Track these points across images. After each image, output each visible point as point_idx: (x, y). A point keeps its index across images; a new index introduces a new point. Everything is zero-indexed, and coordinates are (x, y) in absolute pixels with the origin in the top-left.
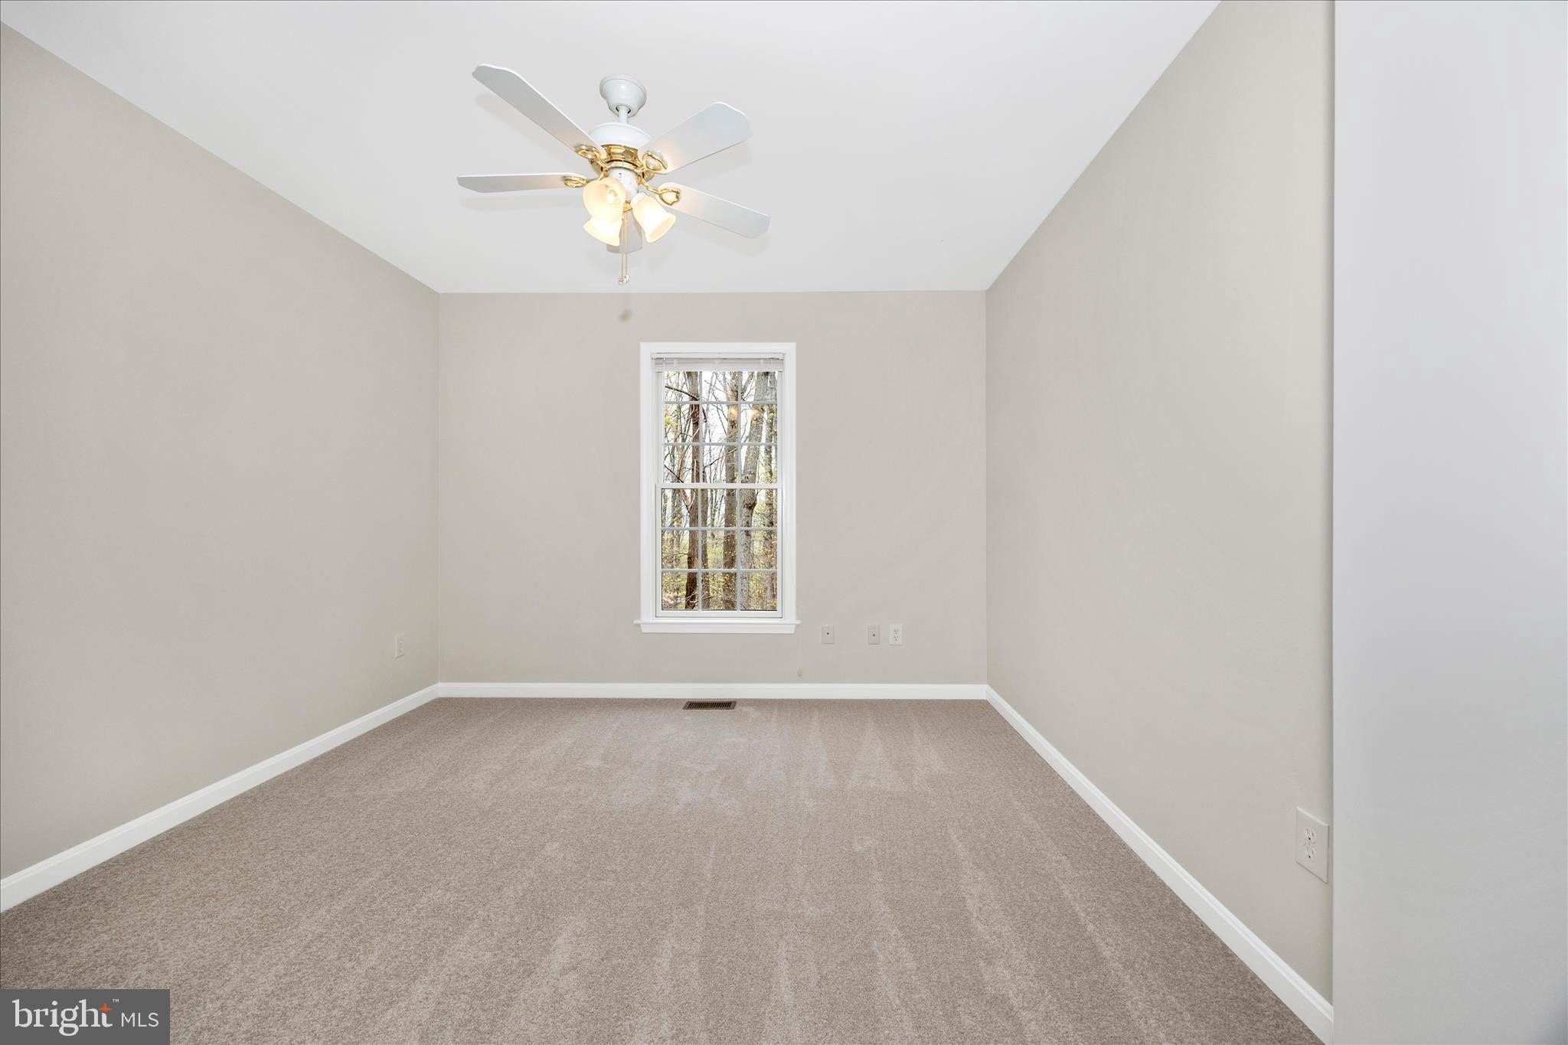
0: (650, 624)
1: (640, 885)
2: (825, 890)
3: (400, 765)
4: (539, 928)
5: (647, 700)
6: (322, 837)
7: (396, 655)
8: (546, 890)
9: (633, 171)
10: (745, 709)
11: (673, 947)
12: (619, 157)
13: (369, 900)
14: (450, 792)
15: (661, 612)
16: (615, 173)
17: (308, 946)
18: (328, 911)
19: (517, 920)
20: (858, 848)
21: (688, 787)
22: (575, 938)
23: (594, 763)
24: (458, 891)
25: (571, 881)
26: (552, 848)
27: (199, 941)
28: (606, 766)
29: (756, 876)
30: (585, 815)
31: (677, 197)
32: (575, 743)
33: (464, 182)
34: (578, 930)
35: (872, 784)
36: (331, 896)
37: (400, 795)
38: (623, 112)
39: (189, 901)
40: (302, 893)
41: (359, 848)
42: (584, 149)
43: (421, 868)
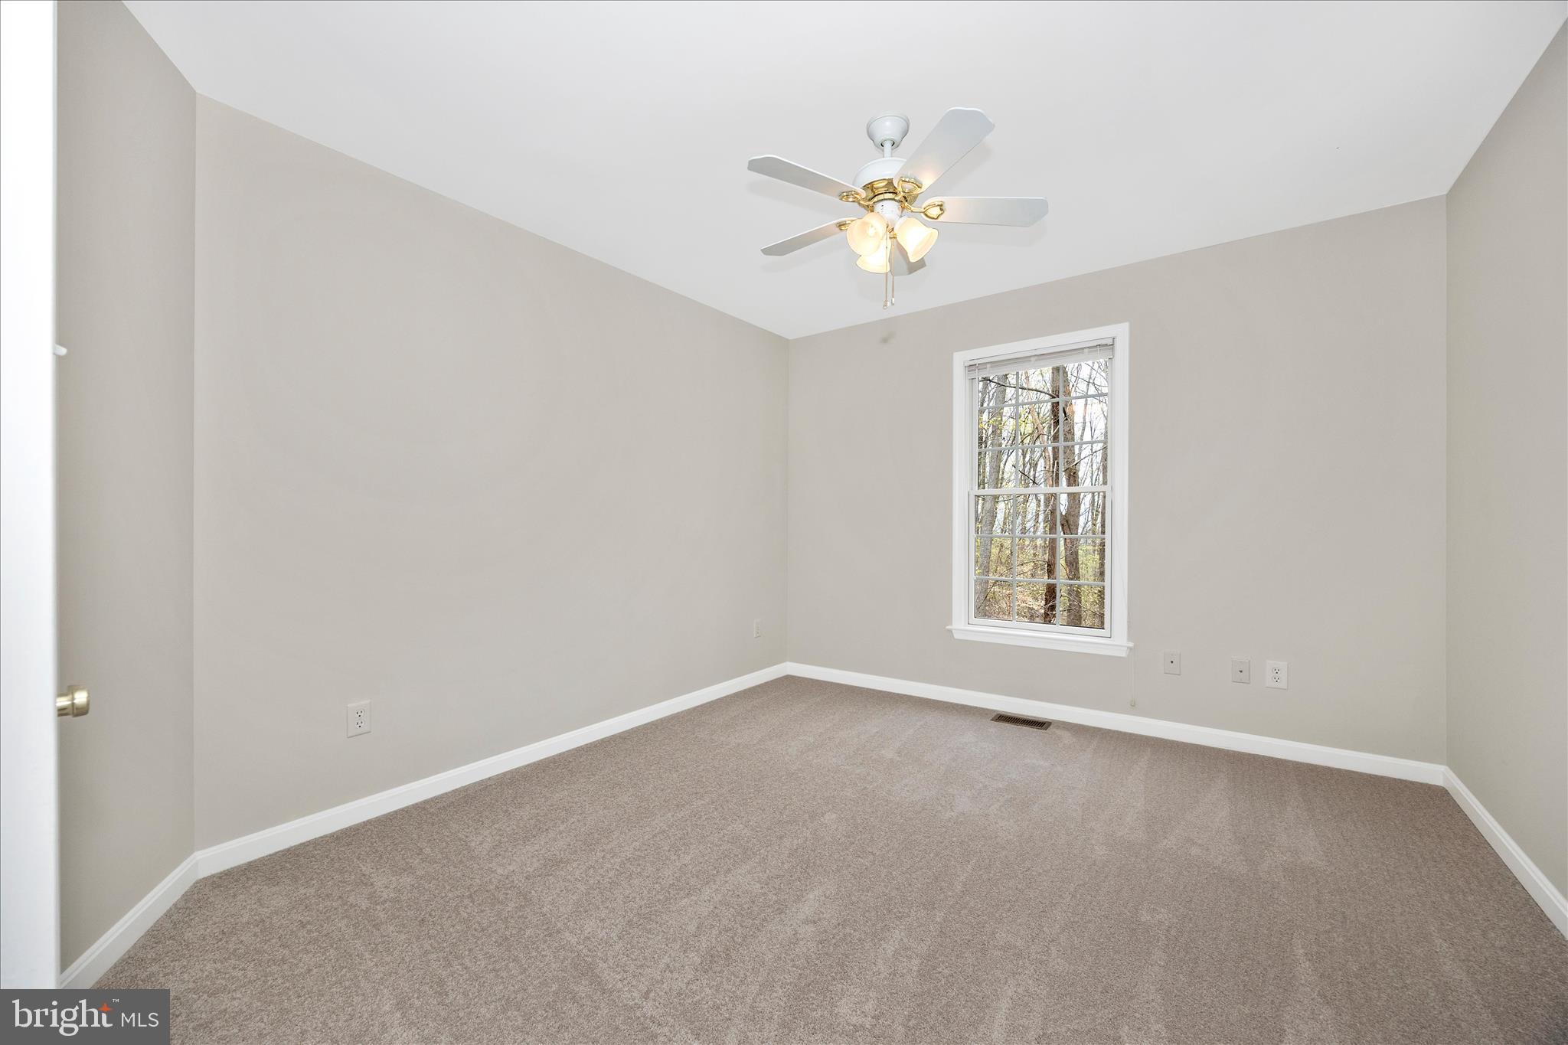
0: (961, 630)
1: (891, 874)
2: (1084, 948)
3: (745, 722)
4: (799, 879)
5: (957, 705)
6: (684, 763)
7: (755, 636)
8: (814, 851)
9: (894, 199)
10: (1059, 732)
11: (902, 940)
12: (882, 190)
13: (697, 816)
14: (771, 752)
15: (973, 620)
16: (878, 207)
17: (654, 836)
18: (673, 816)
19: (786, 866)
20: (1145, 917)
21: (969, 797)
22: (823, 898)
23: (889, 754)
24: (753, 830)
25: (836, 849)
26: (830, 817)
27: (605, 811)
28: (898, 759)
29: (1008, 905)
30: (866, 797)
31: (941, 210)
32: (877, 732)
33: (767, 251)
34: (828, 893)
35: (1195, 851)
36: (678, 806)
37: (739, 745)
38: (888, 145)
39: (608, 784)
40: (663, 799)
41: (702, 777)
42: (846, 195)
43: (735, 804)
